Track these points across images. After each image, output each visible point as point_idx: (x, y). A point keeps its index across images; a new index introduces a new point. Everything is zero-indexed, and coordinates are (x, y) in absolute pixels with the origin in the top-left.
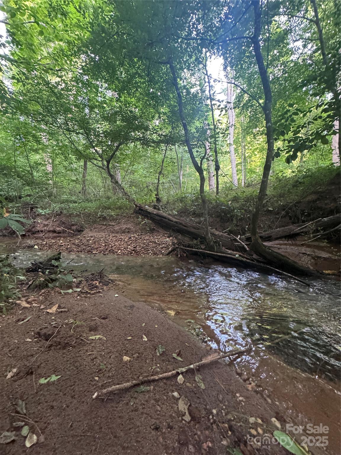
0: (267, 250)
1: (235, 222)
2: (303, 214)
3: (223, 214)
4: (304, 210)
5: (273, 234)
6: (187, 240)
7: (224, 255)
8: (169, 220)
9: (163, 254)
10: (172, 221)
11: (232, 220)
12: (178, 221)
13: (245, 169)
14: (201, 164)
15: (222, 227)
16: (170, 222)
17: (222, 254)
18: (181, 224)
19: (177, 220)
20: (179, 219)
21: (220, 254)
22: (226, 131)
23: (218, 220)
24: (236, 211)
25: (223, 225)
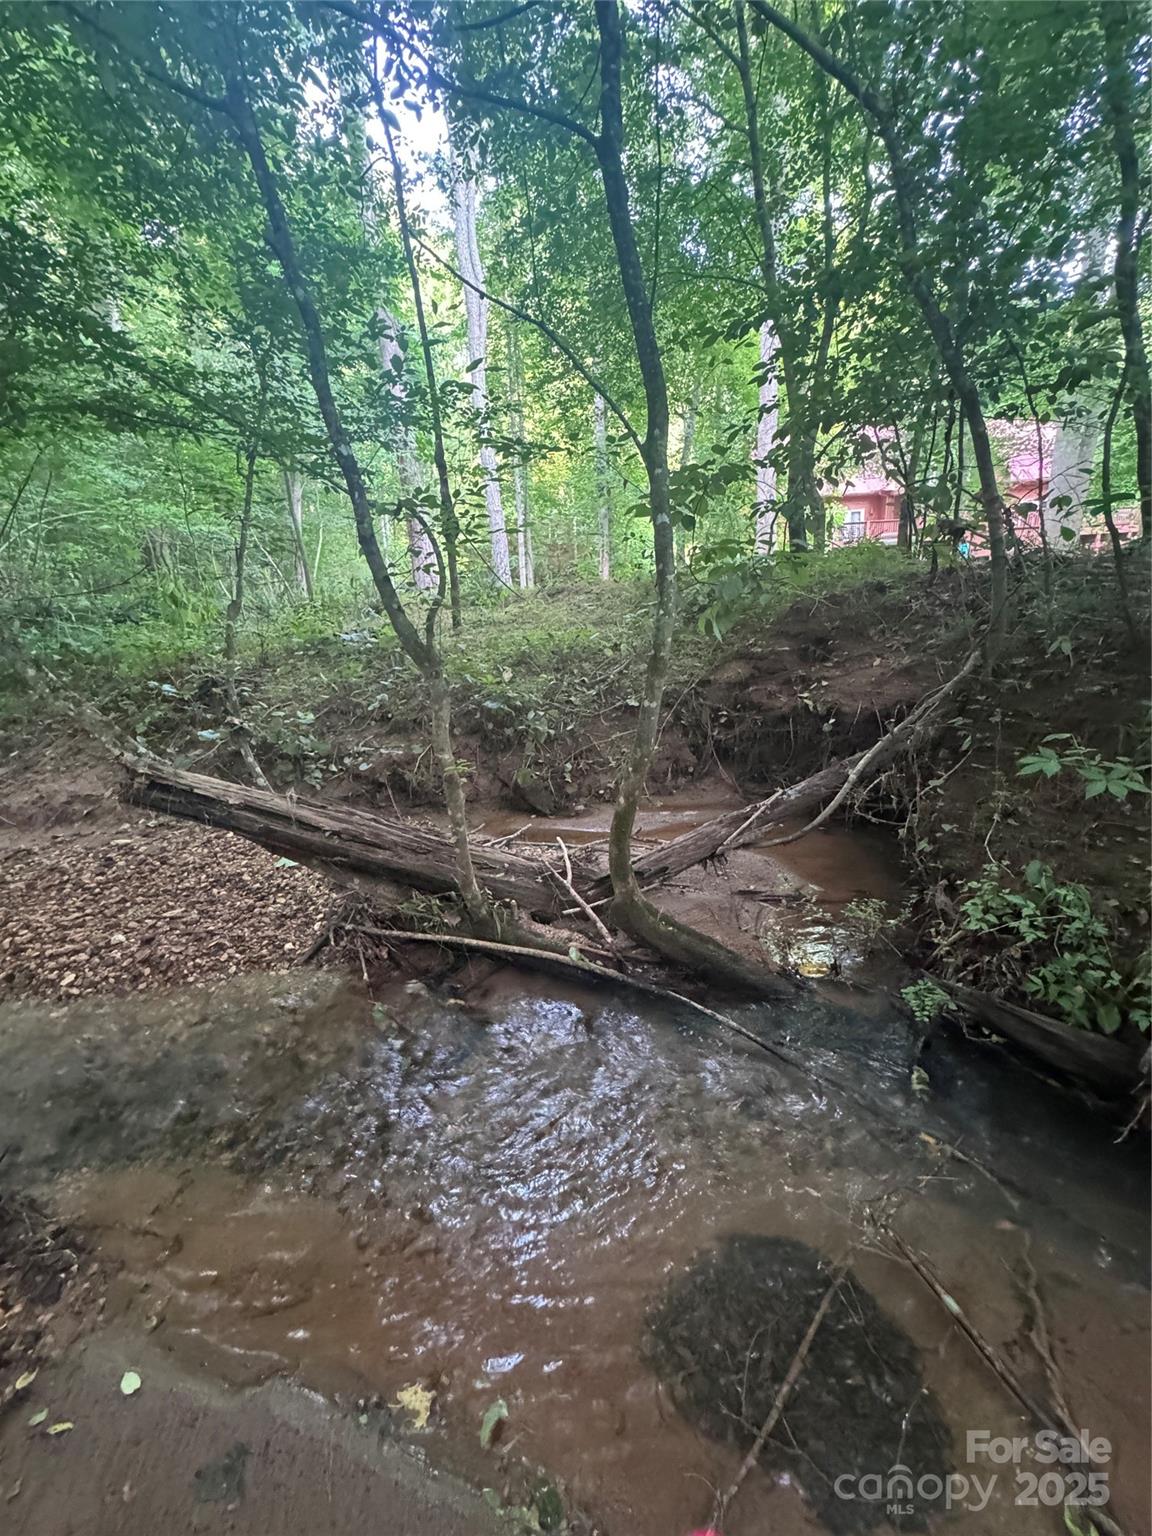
0: (662, 927)
1: (530, 751)
2: (715, 719)
3: (491, 726)
4: (719, 710)
5: (672, 860)
6: (385, 896)
7: (532, 951)
8: (303, 824)
9: (288, 958)
10: (317, 829)
11: (522, 745)
12: (344, 826)
13: (525, 488)
14: (429, 630)
15: (490, 768)
16: (307, 835)
17: (525, 950)
18: (356, 838)
19: (337, 826)
20: (346, 822)
21: (517, 949)
22: (485, 420)
23: (474, 742)
24: (531, 715)
25: (491, 763)
